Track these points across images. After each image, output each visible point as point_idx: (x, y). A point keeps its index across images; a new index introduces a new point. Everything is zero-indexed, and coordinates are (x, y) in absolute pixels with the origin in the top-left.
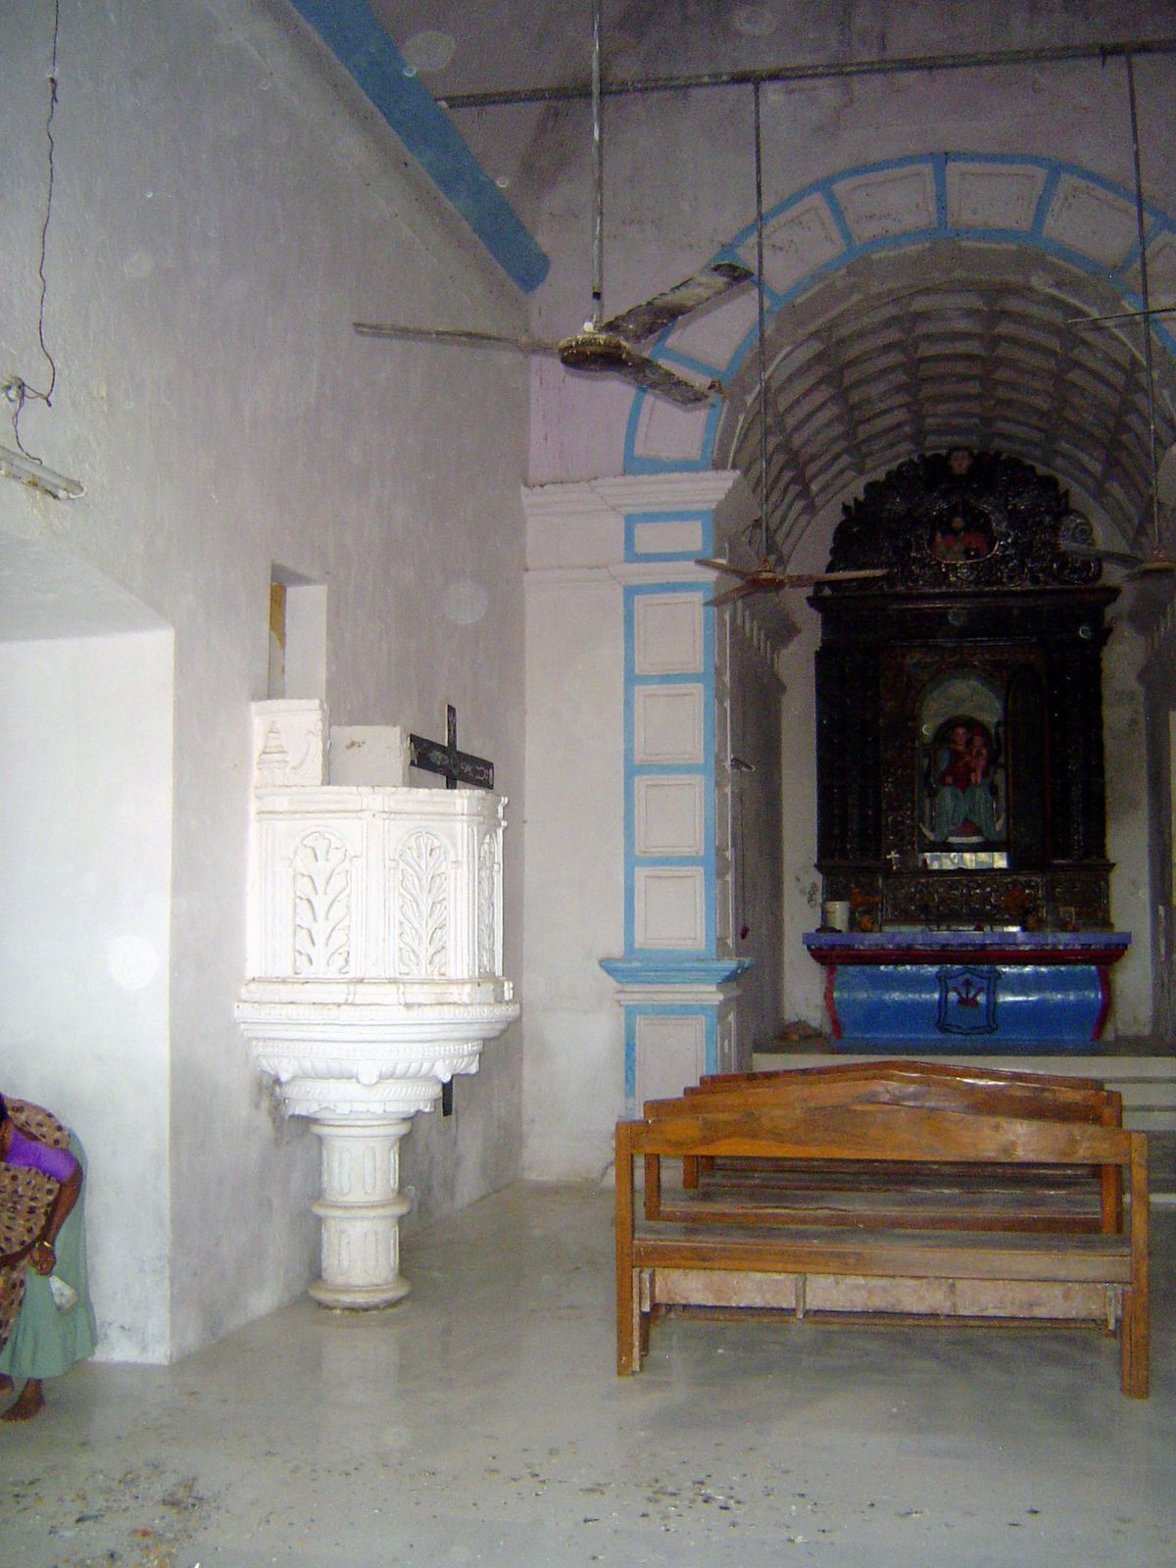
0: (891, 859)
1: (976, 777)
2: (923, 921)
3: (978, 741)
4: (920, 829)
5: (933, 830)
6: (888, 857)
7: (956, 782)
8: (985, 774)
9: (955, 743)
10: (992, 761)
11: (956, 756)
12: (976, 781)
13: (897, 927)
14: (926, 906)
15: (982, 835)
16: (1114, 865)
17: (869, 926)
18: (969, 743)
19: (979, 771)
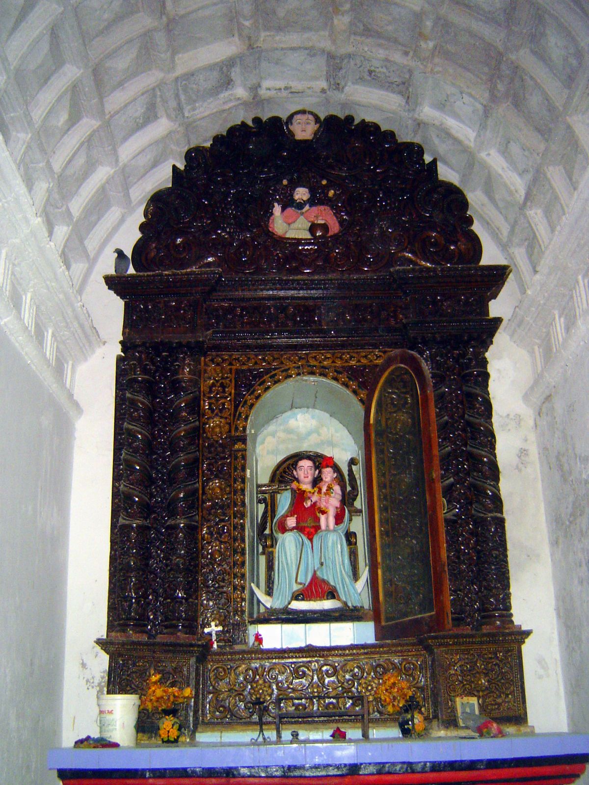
0: (210, 634)
1: (327, 521)
2: (255, 723)
3: (328, 475)
4: (252, 593)
5: (269, 592)
6: (206, 630)
7: (299, 528)
8: (339, 519)
9: (298, 480)
10: (347, 500)
11: (299, 497)
12: (327, 526)
13: (217, 734)
14: (258, 702)
15: (339, 599)
16: (528, 633)
17: (174, 733)
18: (317, 482)
19: (332, 513)
